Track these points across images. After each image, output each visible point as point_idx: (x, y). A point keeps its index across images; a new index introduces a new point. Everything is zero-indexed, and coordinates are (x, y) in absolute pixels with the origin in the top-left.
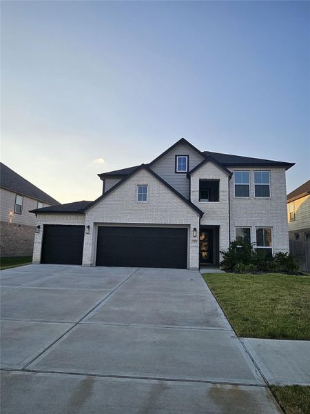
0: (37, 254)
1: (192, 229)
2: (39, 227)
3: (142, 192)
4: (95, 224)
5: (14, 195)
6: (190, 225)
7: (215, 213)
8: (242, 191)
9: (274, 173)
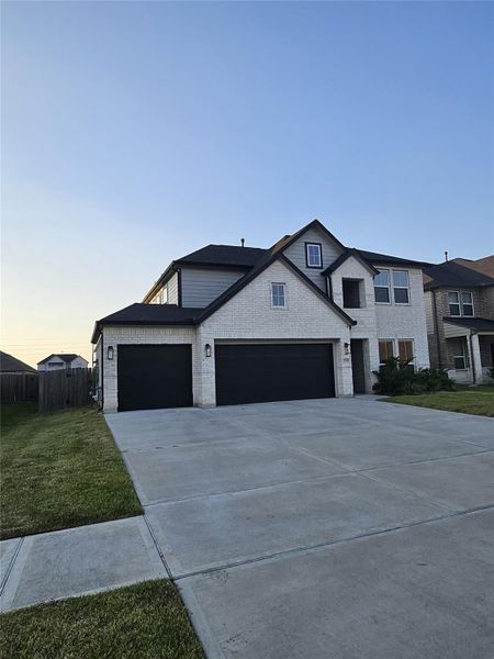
1: (342, 345)
2: (110, 349)
3: (278, 292)
4: (217, 341)
6: (339, 339)
9: (411, 274)
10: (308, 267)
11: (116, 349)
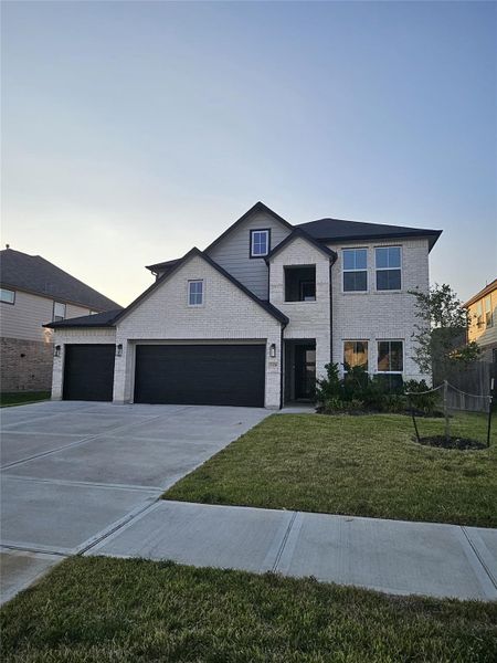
0: (57, 387)
1: (268, 346)
2: (58, 348)
3: (196, 292)
4: (130, 341)
5: (50, 302)
6: (266, 339)
7: (308, 319)
8: (355, 282)
9: (408, 250)
10: (251, 257)
11: (62, 347)
